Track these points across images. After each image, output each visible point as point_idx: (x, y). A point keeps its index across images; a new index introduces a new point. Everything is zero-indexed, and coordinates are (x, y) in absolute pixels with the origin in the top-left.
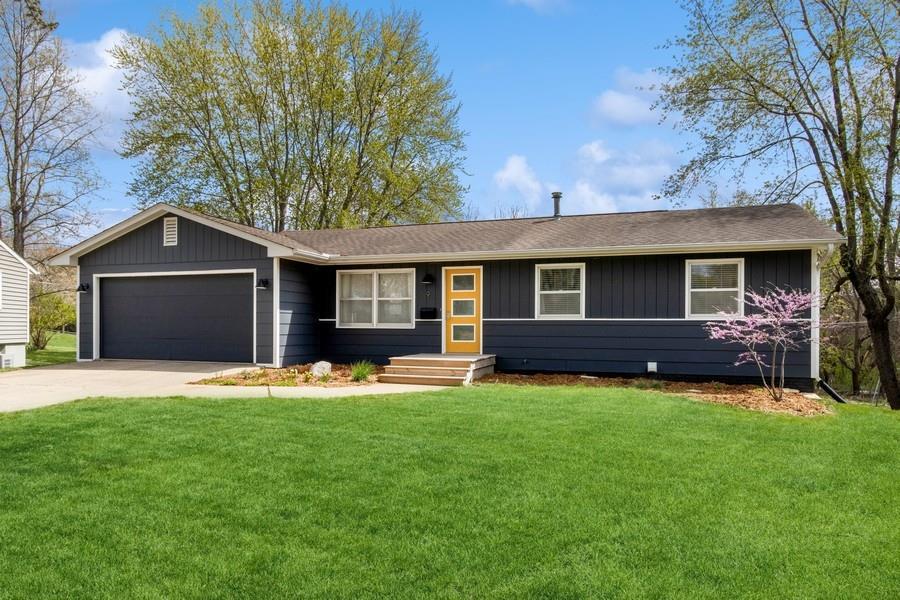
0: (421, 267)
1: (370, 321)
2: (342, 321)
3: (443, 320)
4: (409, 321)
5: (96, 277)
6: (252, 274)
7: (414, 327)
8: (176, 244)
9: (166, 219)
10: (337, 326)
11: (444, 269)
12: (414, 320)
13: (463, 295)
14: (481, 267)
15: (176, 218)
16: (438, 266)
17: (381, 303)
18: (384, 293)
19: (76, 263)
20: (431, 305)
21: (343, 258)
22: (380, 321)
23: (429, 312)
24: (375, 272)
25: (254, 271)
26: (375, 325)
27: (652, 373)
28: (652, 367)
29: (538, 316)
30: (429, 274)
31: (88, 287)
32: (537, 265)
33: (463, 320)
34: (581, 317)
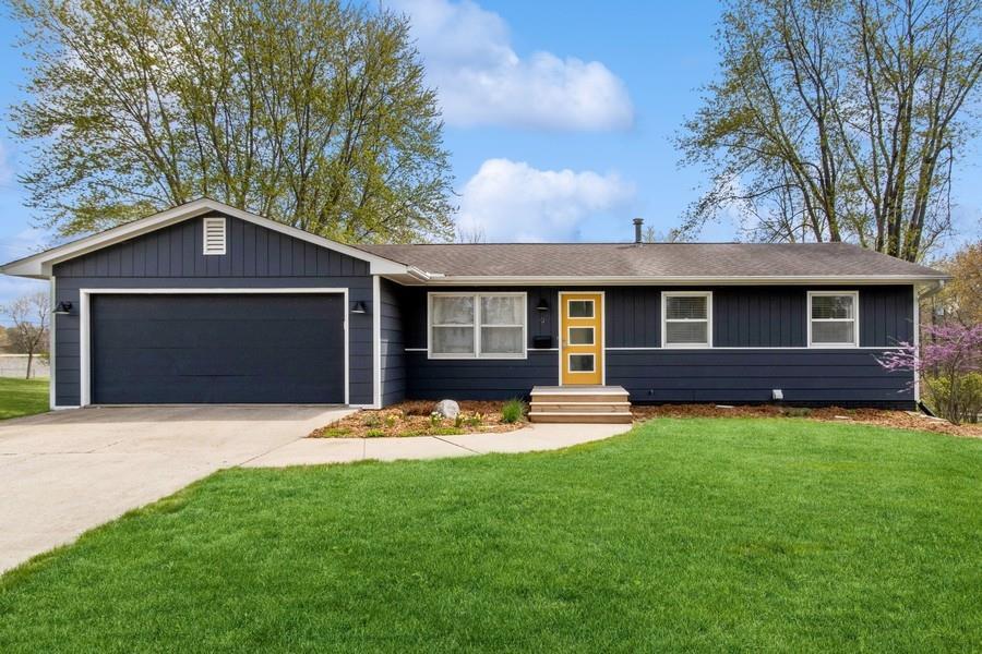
0: (533, 291)
1: (472, 350)
2: (434, 351)
3: (560, 349)
4: (521, 352)
5: (84, 293)
6: (342, 294)
7: (526, 358)
8: (224, 252)
9: (206, 220)
10: (429, 357)
11: (560, 293)
12: (526, 349)
13: (582, 323)
14: (603, 293)
15: (224, 220)
16: (553, 291)
17: (484, 331)
18: (489, 319)
19: (49, 272)
20: (545, 333)
21: (448, 278)
22: (484, 350)
23: (543, 340)
24: (477, 296)
25: (345, 291)
26: (478, 355)
27: (778, 400)
28: (778, 394)
29: (665, 346)
30: (542, 299)
31: (70, 306)
32: (663, 293)
33: (582, 349)
34: (709, 345)
